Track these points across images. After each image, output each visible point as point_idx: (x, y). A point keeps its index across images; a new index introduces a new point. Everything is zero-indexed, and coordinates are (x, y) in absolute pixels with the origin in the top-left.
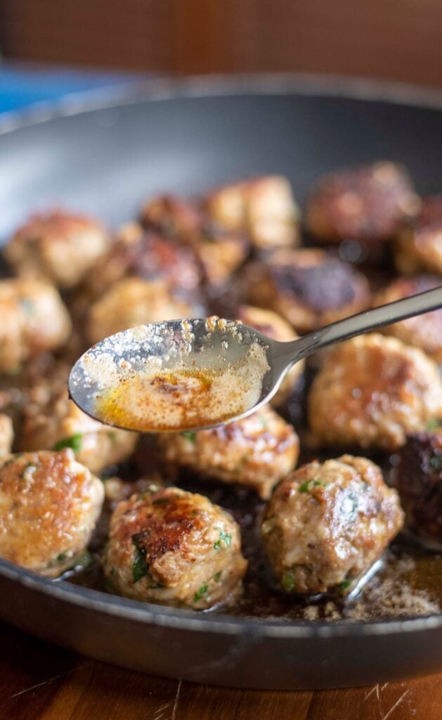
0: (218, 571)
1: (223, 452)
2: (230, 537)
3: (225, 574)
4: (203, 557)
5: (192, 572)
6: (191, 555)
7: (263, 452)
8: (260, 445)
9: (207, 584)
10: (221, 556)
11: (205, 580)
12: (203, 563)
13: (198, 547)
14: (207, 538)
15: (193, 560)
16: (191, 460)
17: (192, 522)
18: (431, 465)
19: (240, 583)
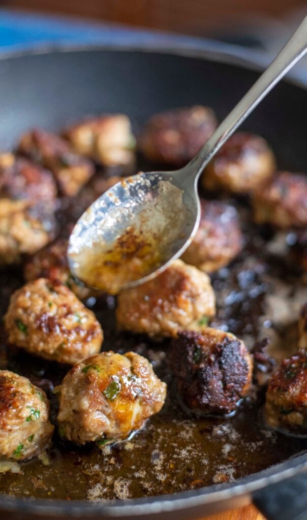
0: (31, 435)
1: (45, 342)
2: (39, 413)
3: (36, 437)
4: (18, 428)
5: (11, 437)
6: (9, 427)
7: (75, 342)
8: (73, 336)
9: (22, 444)
10: (32, 425)
11: (21, 441)
12: (19, 431)
13: (14, 421)
14: (20, 415)
15: (10, 430)
16: (24, 345)
17: (11, 402)
18: (194, 358)
19: (50, 440)
